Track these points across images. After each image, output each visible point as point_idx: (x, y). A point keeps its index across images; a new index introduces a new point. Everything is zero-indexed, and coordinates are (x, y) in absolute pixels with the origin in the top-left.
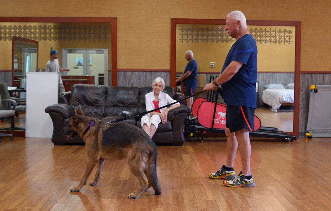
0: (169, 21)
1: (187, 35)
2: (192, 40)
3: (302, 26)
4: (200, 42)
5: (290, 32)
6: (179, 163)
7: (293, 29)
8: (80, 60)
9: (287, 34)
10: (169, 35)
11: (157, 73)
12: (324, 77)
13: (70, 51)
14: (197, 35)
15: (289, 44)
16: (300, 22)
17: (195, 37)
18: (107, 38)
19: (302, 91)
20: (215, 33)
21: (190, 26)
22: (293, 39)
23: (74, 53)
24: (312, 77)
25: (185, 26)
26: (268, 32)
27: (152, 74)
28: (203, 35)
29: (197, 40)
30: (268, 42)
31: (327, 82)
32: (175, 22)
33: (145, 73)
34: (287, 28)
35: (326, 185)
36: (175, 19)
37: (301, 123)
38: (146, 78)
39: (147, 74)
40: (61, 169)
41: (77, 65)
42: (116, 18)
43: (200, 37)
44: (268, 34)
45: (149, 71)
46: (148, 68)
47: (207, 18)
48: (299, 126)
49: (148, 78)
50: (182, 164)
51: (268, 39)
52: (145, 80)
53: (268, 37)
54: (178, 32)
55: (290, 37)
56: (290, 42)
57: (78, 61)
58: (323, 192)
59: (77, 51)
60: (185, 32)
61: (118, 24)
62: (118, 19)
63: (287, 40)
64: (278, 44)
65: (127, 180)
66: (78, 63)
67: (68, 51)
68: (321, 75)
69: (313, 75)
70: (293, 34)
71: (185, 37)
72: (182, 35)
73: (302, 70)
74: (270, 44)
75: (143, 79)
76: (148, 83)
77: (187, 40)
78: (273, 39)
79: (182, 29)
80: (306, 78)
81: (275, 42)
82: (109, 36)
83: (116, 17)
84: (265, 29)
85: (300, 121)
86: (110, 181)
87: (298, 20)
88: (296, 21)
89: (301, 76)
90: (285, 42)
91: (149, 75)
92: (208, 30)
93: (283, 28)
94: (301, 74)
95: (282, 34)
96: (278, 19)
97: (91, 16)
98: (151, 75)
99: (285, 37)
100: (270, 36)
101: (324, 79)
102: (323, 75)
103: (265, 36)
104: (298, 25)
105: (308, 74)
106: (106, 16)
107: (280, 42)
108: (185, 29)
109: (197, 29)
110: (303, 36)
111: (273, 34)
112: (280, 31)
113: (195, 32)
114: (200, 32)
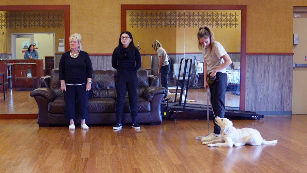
0: (120, 7)
1: (137, 20)
2: (142, 25)
3: (248, 10)
4: (149, 27)
5: (236, 15)
6: (133, 142)
7: (239, 12)
8: (27, 44)
9: (233, 18)
10: (119, 21)
11: (108, 56)
12: (269, 58)
13: (18, 35)
14: (147, 20)
15: (235, 27)
16: (246, 6)
17: (144, 22)
18: (61, 25)
19: (248, 72)
20: (163, 17)
21: (139, 12)
22: (239, 22)
23: (22, 37)
24: (257, 58)
25: (135, 12)
26: (215, 16)
27: (104, 58)
28: (152, 20)
29: (147, 25)
30: (215, 26)
31: (272, 63)
32: (125, 8)
33: (97, 57)
34: (233, 12)
35: (271, 160)
36: (125, 5)
37: (247, 103)
38: (98, 62)
39: (99, 58)
40: (25, 149)
41: (23, 49)
42: (69, 6)
43: (149, 22)
44: (215, 18)
45: (101, 56)
46: (100, 53)
47: (156, 4)
48: (245, 106)
49: (100, 62)
50: (136, 142)
51: (215, 22)
52: (97, 64)
53: (215, 21)
54: (128, 18)
55: (236, 20)
56: (236, 25)
57: (24, 44)
58: (269, 166)
59: (25, 36)
60: (135, 18)
61: (70, 11)
62: (71, 6)
63: (233, 24)
64: (224, 27)
65: (88, 158)
66: (24, 47)
67: (16, 35)
68: (266, 56)
69: (259, 57)
70: (239, 18)
71: (135, 22)
72: (132, 20)
73: (248, 52)
74: (217, 27)
75: (96, 63)
76: (100, 67)
77: (137, 25)
78: (219, 22)
79: (132, 15)
80: (251, 59)
81: (222, 25)
82: (63, 23)
83: (69, 4)
84: (212, 13)
85: (246, 101)
86: (73, 158)
87: (244, 4)
88: (242, 4)
89: (246, 57)
90: (231, 25)
91: (101, 59)
92: (156, 15)
93: (229, 12)
94: (247, 56)
95: (229, 18)
96: (224, 4)
97: (45, 4)
98: (103, 60)
99: (231, 20)
100: (217, 20)
101: (269, 61)
102: (268, 56)
103: (212, 20)
104: (243, 9)
105: (254, 56)
106: (60, 4)
107: (226, 25)
108: (135, 14)
109: (147, 15)
110: (248, 20)
111: (219, 18)
112: (226, 15)
113: (144, 18)
114: (149, 17)
